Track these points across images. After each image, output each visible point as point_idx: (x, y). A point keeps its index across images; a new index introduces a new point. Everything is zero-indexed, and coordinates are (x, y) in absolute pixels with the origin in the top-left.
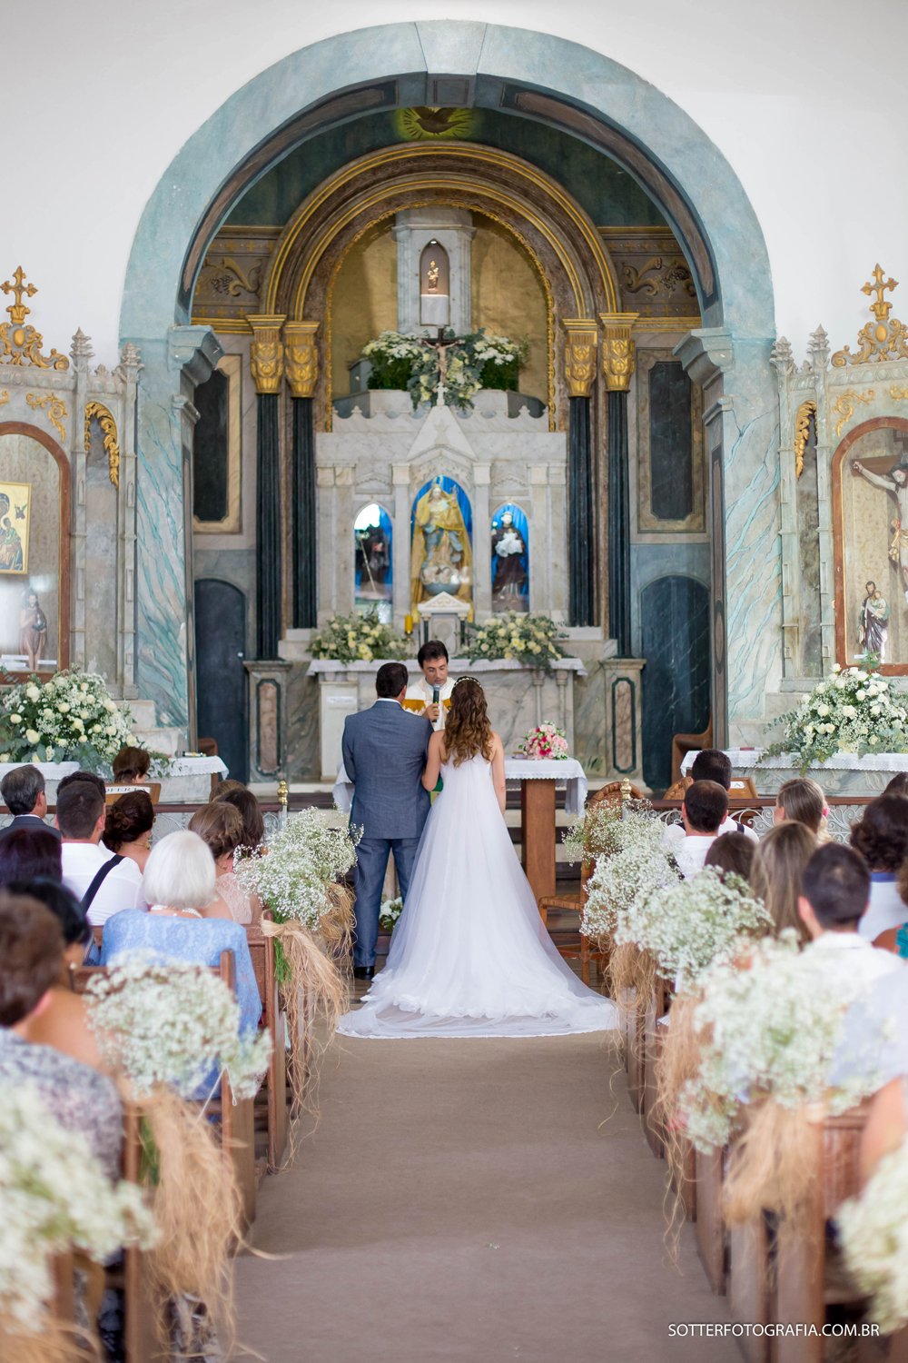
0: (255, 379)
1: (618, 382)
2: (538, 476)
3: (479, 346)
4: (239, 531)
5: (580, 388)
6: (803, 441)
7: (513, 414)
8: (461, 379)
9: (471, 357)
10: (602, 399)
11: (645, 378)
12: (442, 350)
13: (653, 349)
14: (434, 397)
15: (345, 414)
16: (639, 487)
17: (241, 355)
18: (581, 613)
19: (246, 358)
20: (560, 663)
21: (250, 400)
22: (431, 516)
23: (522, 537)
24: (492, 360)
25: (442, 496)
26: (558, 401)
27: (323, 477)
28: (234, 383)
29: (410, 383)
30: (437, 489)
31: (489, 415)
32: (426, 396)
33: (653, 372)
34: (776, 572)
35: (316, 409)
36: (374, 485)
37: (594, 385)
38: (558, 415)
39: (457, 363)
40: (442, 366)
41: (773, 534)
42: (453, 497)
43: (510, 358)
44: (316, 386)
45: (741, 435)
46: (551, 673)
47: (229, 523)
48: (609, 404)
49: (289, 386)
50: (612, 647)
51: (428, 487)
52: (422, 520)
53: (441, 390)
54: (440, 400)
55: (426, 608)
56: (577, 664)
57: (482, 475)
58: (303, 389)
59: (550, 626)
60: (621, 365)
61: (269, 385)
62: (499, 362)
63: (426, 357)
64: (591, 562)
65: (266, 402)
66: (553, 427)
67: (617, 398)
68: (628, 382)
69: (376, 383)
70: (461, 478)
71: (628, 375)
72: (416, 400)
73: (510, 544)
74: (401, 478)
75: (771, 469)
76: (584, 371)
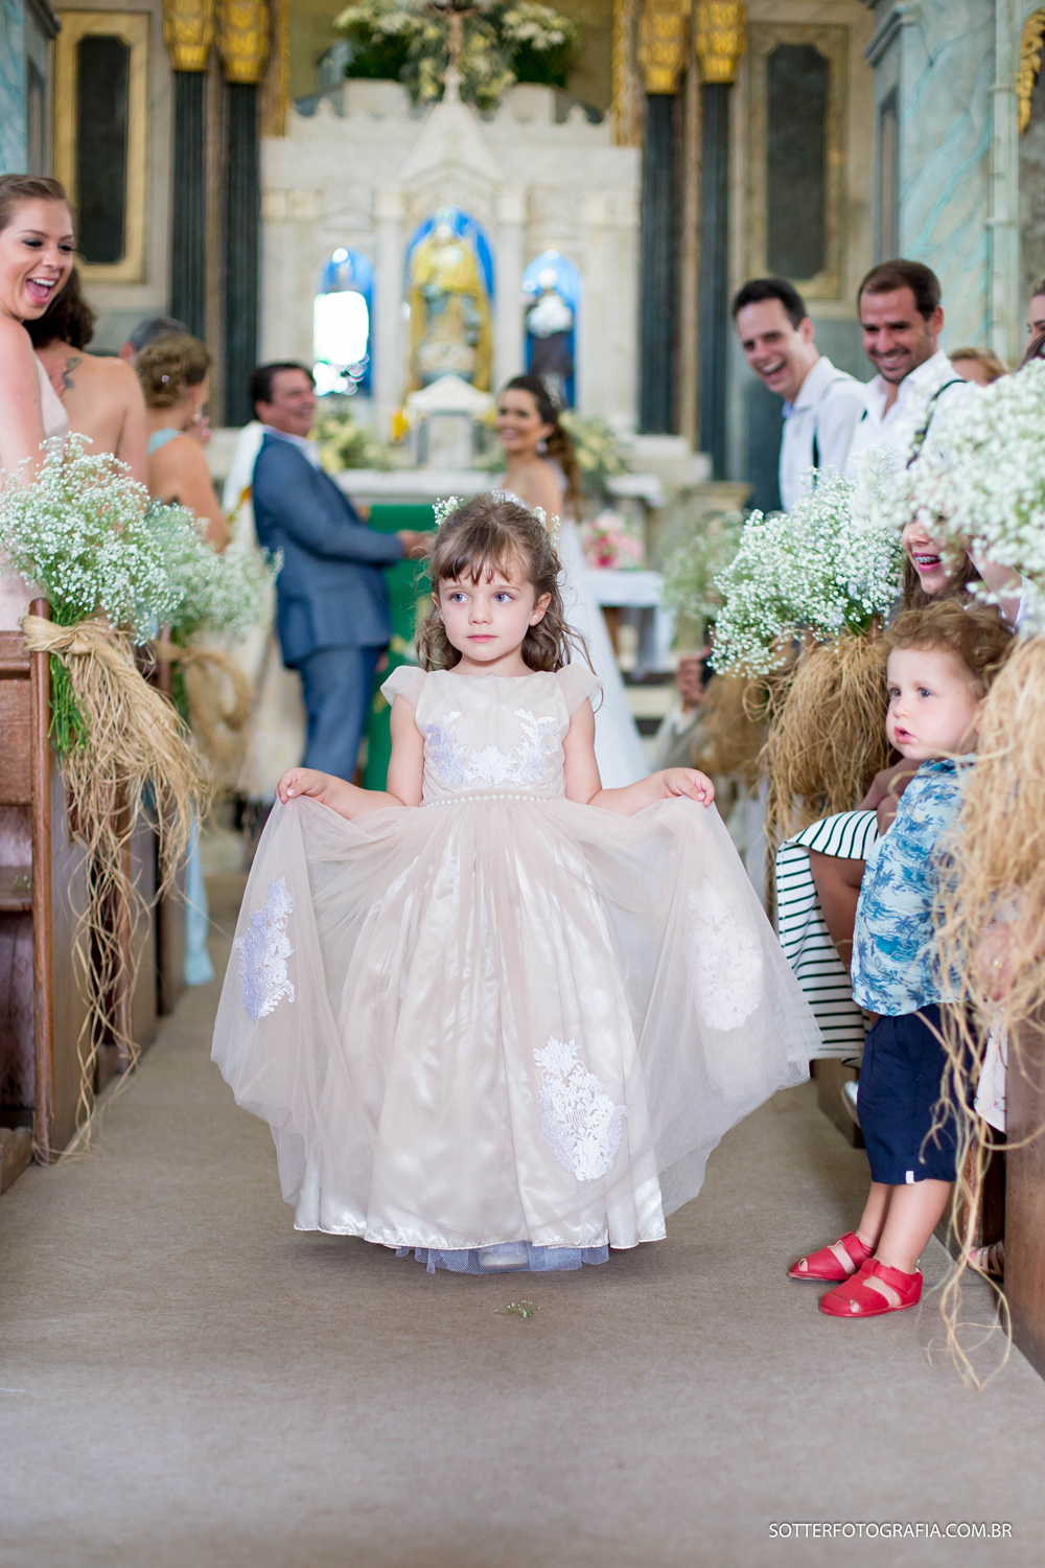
0: (171, 46)
1: (719, 68)
2: (595, 211)
3: (511, 18)
4: (143, 280)
5: (662, 80)
6: (1030, 75)
7: (561, 118)
8: (482, 65)
9: (499, 36)
10: (693, 97)
11: (760, 66)
12: (455, 20)
13: (773, 25)
14: (442, 89)
15: (308, 112)
16: (748, 230)
17: (149, 14)
18: (656, 415)
19: (158, 18)
20: (622, 485)
21: (164, 81)
22: (434, 272)
23: (571, 306)
24: (530, 41)
25: (452, 241)
26: (627, 99)
27: (273, 206)
28: (138, 57)
29: (406, 70)
30: (444, 230)
31: (524, 120)
32: (429, 90)
33: (773, 58)
34: (980, 287)
35: (264, 103)
36: (349, 220)
37: (682, 78)
38: (627, 124)
39: (479, 42)
40: (454, 44)
41: (977, 227)
42: (468, 243)
43: (557, 38)
44: (265, 66)
45: (931, 64)
46: (610, 500)
47: (128, 268)
48: (705, 103)
49: (223, 65)
50: (700, 467)
51: (428, 227)
52: (420, 276)
53: (453, 78)
54: (452, 94)
55: (424, 400)
56: (647, 486)
57: (512, 209)
58: (243, 68)
59: (607, 434)
60: (726, 42)
61: (191, 56)
62: (540, 44)
63: (431, 32)
64: (673, 342)
65: (188, 84)
66: (619, 140)
67: (718, 94)
68: (735, 68)
69: (356, 71)
70: (480, 211)
71: (736, 59)
72: (415, 95)
73: (550, 317)
74: (390, 208)
75: (978, 119)
76: (669, 53)
